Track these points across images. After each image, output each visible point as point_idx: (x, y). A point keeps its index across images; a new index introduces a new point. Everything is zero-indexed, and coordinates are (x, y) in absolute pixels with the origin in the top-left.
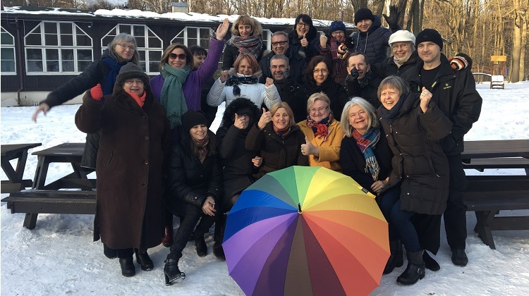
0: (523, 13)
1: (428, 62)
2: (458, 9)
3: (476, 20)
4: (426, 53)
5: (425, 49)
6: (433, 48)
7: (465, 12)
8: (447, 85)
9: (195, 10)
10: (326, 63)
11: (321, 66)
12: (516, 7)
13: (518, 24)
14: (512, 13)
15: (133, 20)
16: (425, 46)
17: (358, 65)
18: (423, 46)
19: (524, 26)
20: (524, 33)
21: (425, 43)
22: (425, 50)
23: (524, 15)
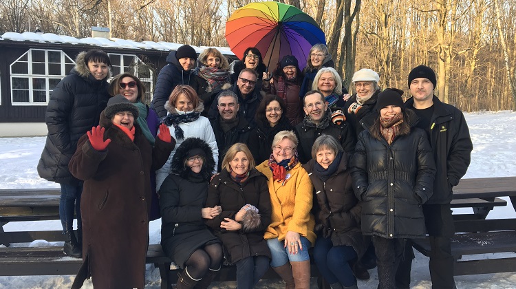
0: (447, 47)
1: (420, 100)
2: (385, 41)
3: (403, 53)
4: (421, 90)
5: (419, 85)
6: (428, 86)
7: (391, 45)
8: (443, 127)
9: (116, 35)
10: (279, 102)
11: (274, 104)
12: (441, 42)
13: (443, 58)
14: (436, 47)
15: (47, 45)
16: (420, 83)
17: (316, 104)
18: (417, 82)
19: (448, 60)
20: (448, 67)
21: (420, 80)
22: (420, 87)
23: (447, 49)
